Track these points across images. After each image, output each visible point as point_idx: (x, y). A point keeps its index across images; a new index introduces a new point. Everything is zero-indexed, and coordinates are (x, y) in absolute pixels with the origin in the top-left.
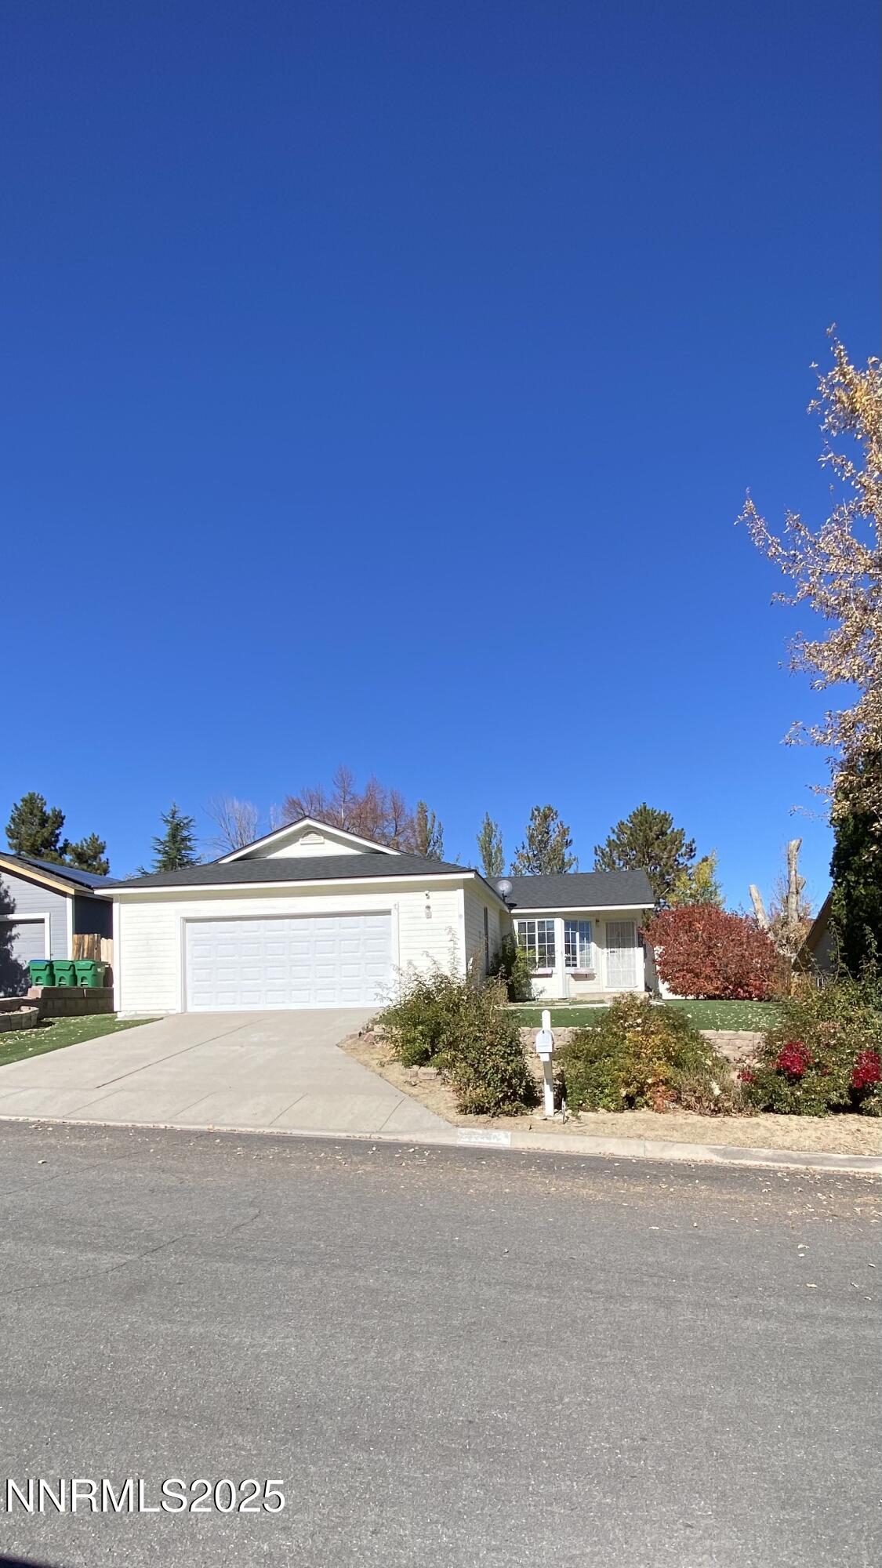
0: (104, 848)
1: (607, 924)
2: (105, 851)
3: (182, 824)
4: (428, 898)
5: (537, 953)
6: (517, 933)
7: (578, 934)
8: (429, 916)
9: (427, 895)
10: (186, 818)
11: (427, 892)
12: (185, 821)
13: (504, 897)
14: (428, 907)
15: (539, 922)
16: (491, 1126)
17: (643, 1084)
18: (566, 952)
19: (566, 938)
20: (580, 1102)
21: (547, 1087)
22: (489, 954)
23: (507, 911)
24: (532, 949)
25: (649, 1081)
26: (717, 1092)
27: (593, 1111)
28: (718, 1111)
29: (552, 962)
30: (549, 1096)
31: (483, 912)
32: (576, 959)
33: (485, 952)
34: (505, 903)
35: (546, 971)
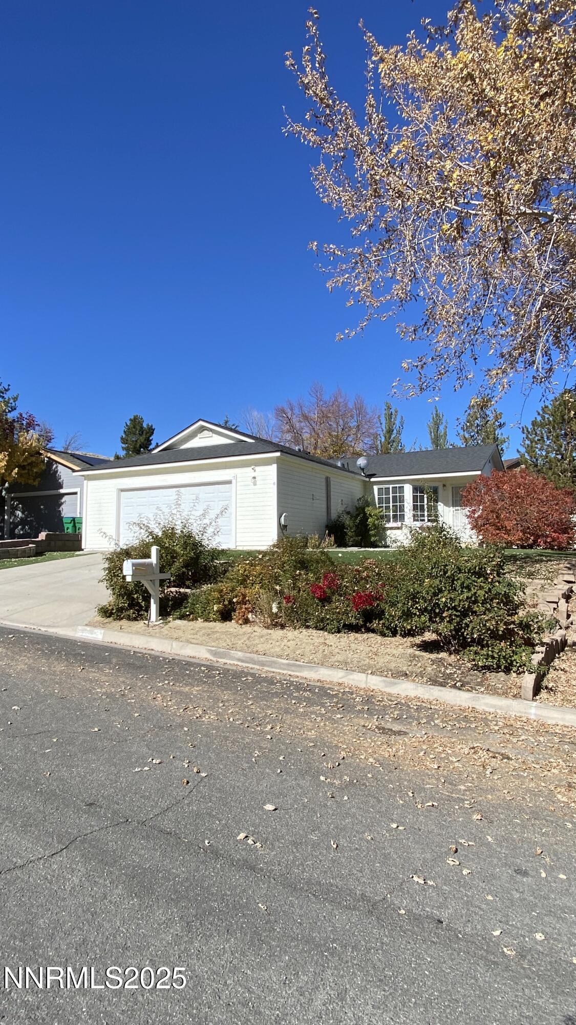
1: (453, 488)
4: (255, 471)
5: (391, 511)
6: (376, 497)
7: (425, 496)
8: (255, 484)
9: (253, 469)
11: (253, 467)
13: (363, 469)
14: (254, 478)
15: (393, 488)
16: (103, 625)
17: (231, 602)
18: (414, 510)
19: (415, 499)
20: (188, 613)
21: (152, 601)
22: (332, 511)
23: (367, 479)
24: (388, 508)
25: (235, 600)
26: (275, 610)
27: (193, 620)
28: (275, 625)
29: (402, 518)
30: (154, 607)
31: (324, 480)
32: (423, 516)
33: (325, 510)
34: (362, 474)
35: (399, 524)
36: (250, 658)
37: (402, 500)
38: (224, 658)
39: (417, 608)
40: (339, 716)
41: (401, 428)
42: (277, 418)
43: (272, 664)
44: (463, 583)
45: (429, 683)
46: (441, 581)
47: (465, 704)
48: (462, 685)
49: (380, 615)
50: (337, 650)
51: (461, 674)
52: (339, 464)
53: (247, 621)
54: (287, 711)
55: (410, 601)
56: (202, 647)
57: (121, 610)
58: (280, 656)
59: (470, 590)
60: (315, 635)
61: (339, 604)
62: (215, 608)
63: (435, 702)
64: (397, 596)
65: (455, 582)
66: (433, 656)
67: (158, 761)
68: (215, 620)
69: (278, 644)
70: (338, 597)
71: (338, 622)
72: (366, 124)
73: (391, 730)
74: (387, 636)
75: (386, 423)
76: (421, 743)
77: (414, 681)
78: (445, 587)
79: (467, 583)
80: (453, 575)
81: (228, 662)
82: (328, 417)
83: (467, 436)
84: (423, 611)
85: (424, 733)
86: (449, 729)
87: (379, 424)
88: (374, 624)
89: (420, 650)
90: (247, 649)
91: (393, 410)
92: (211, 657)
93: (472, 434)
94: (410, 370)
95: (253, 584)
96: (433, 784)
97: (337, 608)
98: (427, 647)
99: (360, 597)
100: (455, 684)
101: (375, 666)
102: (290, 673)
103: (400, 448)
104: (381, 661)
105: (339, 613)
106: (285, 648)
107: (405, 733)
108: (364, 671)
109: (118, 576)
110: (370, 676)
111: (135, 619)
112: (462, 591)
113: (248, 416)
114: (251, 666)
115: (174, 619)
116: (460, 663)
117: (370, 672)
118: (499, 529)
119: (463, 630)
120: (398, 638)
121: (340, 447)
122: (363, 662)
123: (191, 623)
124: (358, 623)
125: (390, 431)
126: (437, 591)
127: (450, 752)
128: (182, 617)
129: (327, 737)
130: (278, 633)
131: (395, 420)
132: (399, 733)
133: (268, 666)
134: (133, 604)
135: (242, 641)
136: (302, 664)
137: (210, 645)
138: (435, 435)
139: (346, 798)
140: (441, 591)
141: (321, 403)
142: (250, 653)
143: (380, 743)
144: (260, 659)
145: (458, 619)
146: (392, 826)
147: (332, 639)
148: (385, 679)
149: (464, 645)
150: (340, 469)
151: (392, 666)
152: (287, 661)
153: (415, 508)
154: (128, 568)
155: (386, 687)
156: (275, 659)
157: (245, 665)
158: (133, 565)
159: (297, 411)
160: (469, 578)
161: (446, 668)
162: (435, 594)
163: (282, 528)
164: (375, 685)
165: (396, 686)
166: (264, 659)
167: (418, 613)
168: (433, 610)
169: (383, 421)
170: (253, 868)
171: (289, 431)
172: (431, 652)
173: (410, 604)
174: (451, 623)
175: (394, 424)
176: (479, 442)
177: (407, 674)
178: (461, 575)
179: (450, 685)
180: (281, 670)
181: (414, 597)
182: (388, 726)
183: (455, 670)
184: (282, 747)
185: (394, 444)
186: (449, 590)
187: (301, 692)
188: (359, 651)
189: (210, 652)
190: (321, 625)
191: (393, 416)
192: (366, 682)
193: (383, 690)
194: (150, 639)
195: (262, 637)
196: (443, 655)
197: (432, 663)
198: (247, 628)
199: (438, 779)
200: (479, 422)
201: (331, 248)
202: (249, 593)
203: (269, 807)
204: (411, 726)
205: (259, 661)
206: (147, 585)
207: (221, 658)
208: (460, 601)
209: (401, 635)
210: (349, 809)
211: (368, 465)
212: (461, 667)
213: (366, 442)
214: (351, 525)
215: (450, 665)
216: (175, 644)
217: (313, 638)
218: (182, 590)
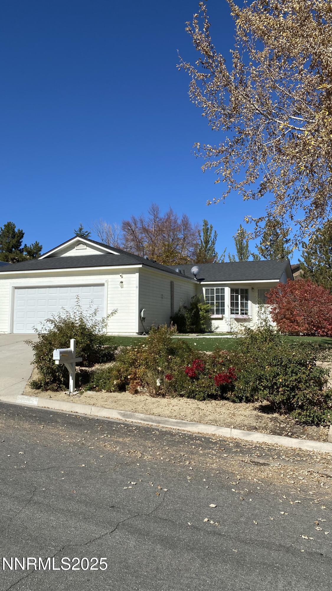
0: (41, 248)
1: (258, 290)
2: (42, 250)
3: (85, 235)
4: (122, 278)
5: (215, 306)
6: (205, 296)
7: (239, 296)
8: (122, 287)
9: (121, 276)
10: (86, 232)
11: (121, 274)
12: (86, 234)
13: (195, 275)
14: (122, 282)
15: (216, 289)
16: (36, 395)
17: (126, 378)
18: (231, 306)
19: (232, 298)
20: (94, 386)
21: (71, 378)
22: (175, 306)
23: (198, 283)
24: (212, 304)
25: (129, 377)
26: (158, 384)
27: (98, 391)
28: (159, 395)
29: (223, 312)
30: (71, 382)
31: (170, 284)
32: (238, 310)
33: (169, 306)
34: (195, 279)
35: (220, 316)
36: (149, 418)
37: (223, 298)
38: (131, 418)
39: (262, 385)
40: (225, 455)
41: (215, 239)
42: (124, 230)
43: (165, 422)
44: (293, 370)
45: (271, 433)
46: (278, 368)
47: (294, 446)
48: (291, 434)
49: (232, 389)
50: (208, 413)
51: (290, 427)
52: (177, 271)
53: (136, 392)
54: (192, 453)
55: (257, 381)
56: (114, 411)
57: (47, 384)
58: (170, 417)
59: (297, 374)
60: (190, 402)
61: (204, 380)
62: (115, 383)
63: (276, 445)
64: (249, 378)
65: (287, 369)
66: (270, 416)
67: (134, 483)
68: (114, 391)
69: (166, 408)
70: (203, 376)
71: (204, 393)
72: (233, 69)
73: (259, 462)
74: (237, 403)
75: (204, 236)
76: (279, 470)
77: (261, 432)
78: (281, 372)
79: (295, 370)
80: (286, 364)
81: (134, 421)
82: (163, 231)
83: (263, 248)
84: (265, 387)
85: (279, 464)
86: (292, 461)
87: (198, 238)
88: (229, 395)
89: (260, 412)
90: (146, 412)
91: (209, 226)
92: (120, 418)
93: (267, 247)
94: (249, 222)
95: (140, 366)
96: (294, 492)
97: (203, 384)
98: (264, 409)
99: (220, 377)
100: (288, 434)
101: (235, 423)
102: (178, 428)
103: (214, 255)
104: (239, 420)
105: (204, 387)
106: (172, 411)
107: (268, 465)
108: (228, 426)
109: (45, 360)
110: (233, 430)
111: (57, 390)
112: (292, 375)
113: (99, 226)
114: (150, 423)
115: (86, 391)
116: (288, 420)
117: (232, 427)
118: (293, 322)
119: (291, 399)
120: (244, 404)
121: (171, 252)
122: (226, 420)
123: (98, 393)
124: (217, 393)
125: (207, 242)
126: (276, 375)
127: (297, 474)
128: (91, 389)
129: (225, 468)
130: (164, 401)
131: (210, 233)
132: (264, 464)
133: (163, 423)
134: (55, 379)
135: (141, 406)
136: (187, 422)
137: (119, 409)
138: (240, 247)
139: (251, 500)
140: (278, 374)
141: (157, 220)
142: (149, 415)
143: (256, 470)
144: (157, 419)
145: (288, 393)
146: (281, 513)
147: (202, 405)
148: (242, 431)
149: (290, 409)
150: (179, 275)
151: (246, 422)
152: (176, 420)
153: (232, 304)
154: (56, 355)
155: (244, 436)
156: (167, 419)
157: (146, 423)
158: (61, 353)
159: (139, 225)
160: (296, 367)
161: (280, 424)
162: (274, 377)
163: (142, 320)
164: (237, 435)
165: (251, 435)
166: (159, 419)
167: (262, 389)
168: (272, 387)
169: (202, 234)
170: (220, 534)
171: (133, 240)
172: (268, 413)
173: (257, 383)
174: (284, 395)
175: (210, 237)
176: (272, 252)
177: (256, 428)
178: (292, 365)
179: (284, 434)
180: (172, 425)
181: (260, 379)
182: (256, 460)
183: (286, 425)
184: (201, 474)
185: (210, 252)
186: (283, 374)
187: (195, 441)
188: (223, 413)
189: (121, 414)
190: (191, 395)
191: (209, 231)
192: (231, 434)
193: (242, 438)
194: (74, 405)
195: (154, 403)
196: (276, 415)
197: (270, 420)
198: (139, 397)
199: (296, 489)
200: (272, 238)
201: (208, 147)
202: (138, 372)
203: (213, 505)
204: (269, 460)
205: (157, 420)
206: (67, 366)
207: (128, 418)
208: (290, 381)
209: (245, 402)
210: (255, 505)
211: (199, 272)
212: (289, 423)
213: (190, 250)
214: (189, 316)
215: (282, 421)
216: (93, 408)
217: (189, 404)
218: (84, 368)
